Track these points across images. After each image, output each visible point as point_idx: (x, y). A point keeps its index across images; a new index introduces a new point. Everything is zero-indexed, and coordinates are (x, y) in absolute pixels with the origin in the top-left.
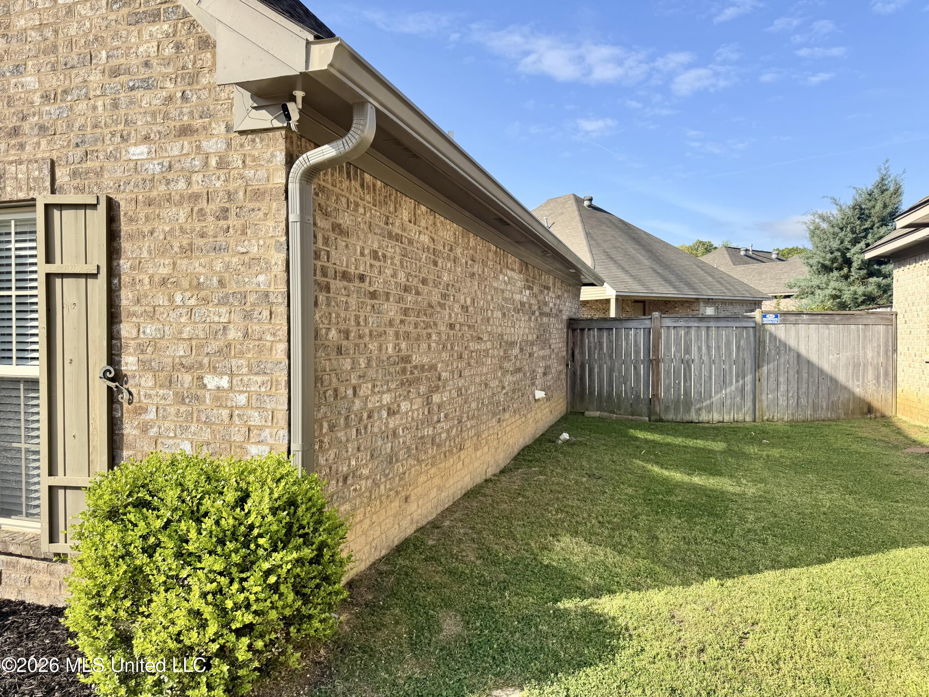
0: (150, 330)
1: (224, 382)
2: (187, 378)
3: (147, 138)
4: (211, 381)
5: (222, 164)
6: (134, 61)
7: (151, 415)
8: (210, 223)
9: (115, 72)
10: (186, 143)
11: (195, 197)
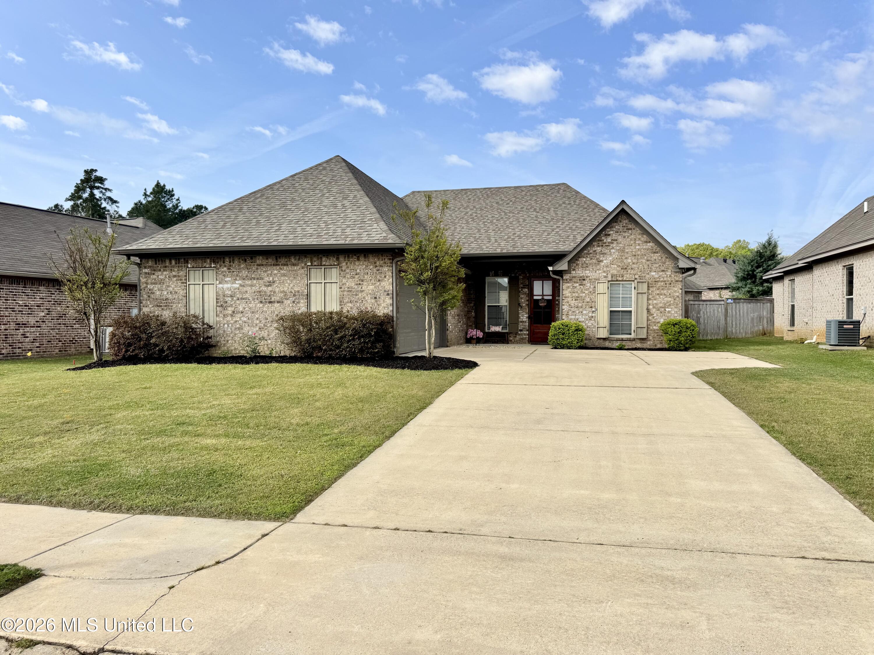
0: (655, 302)
1: (670, 310)
2: (663, 309)
3: (655, 271)
4: (667, 310)
5: (670, 276)
6: (652, 259)
7: (655, 315)
8: (668, 285)
9: (648, 260)
10: (663, 273)
11: (665, 281)
